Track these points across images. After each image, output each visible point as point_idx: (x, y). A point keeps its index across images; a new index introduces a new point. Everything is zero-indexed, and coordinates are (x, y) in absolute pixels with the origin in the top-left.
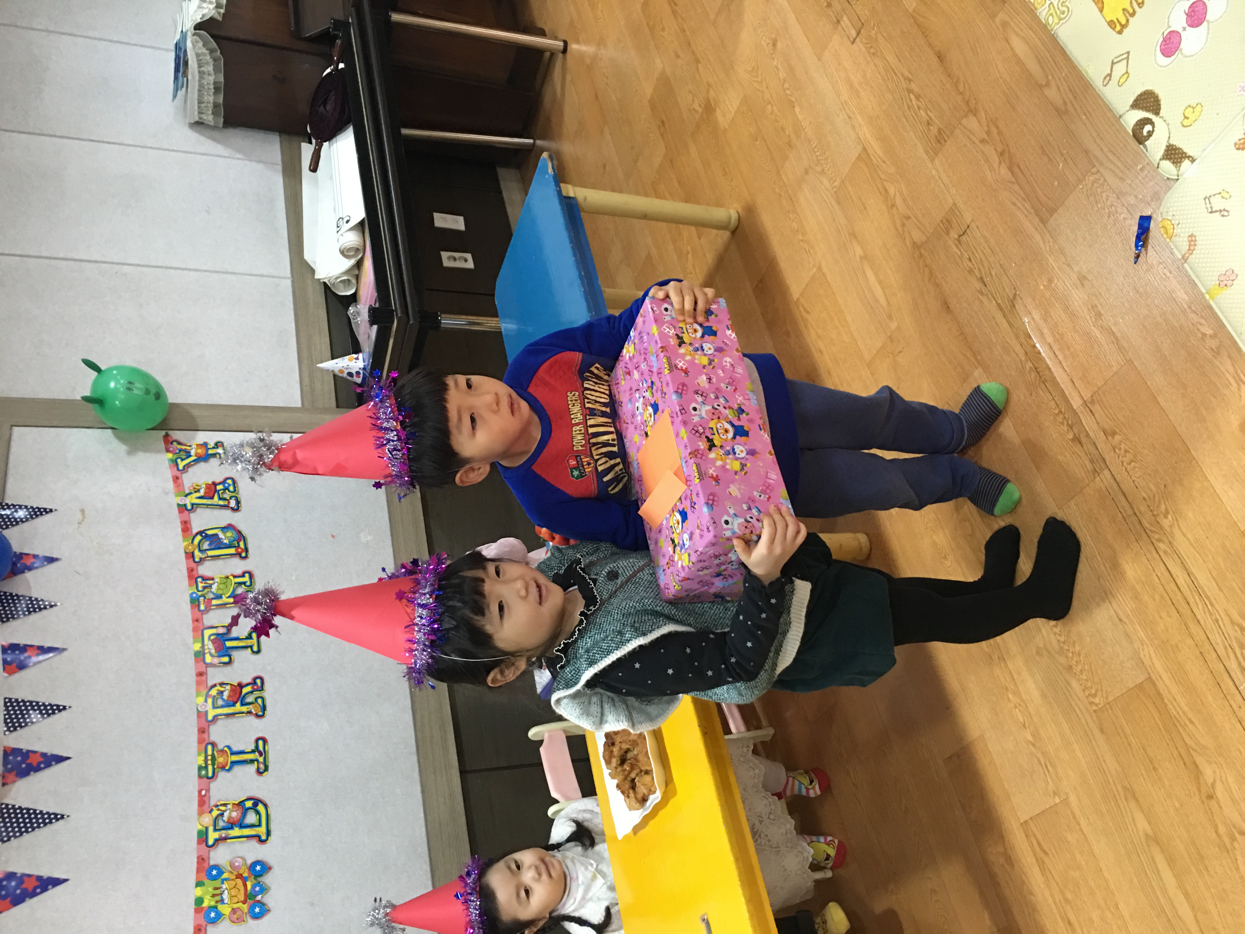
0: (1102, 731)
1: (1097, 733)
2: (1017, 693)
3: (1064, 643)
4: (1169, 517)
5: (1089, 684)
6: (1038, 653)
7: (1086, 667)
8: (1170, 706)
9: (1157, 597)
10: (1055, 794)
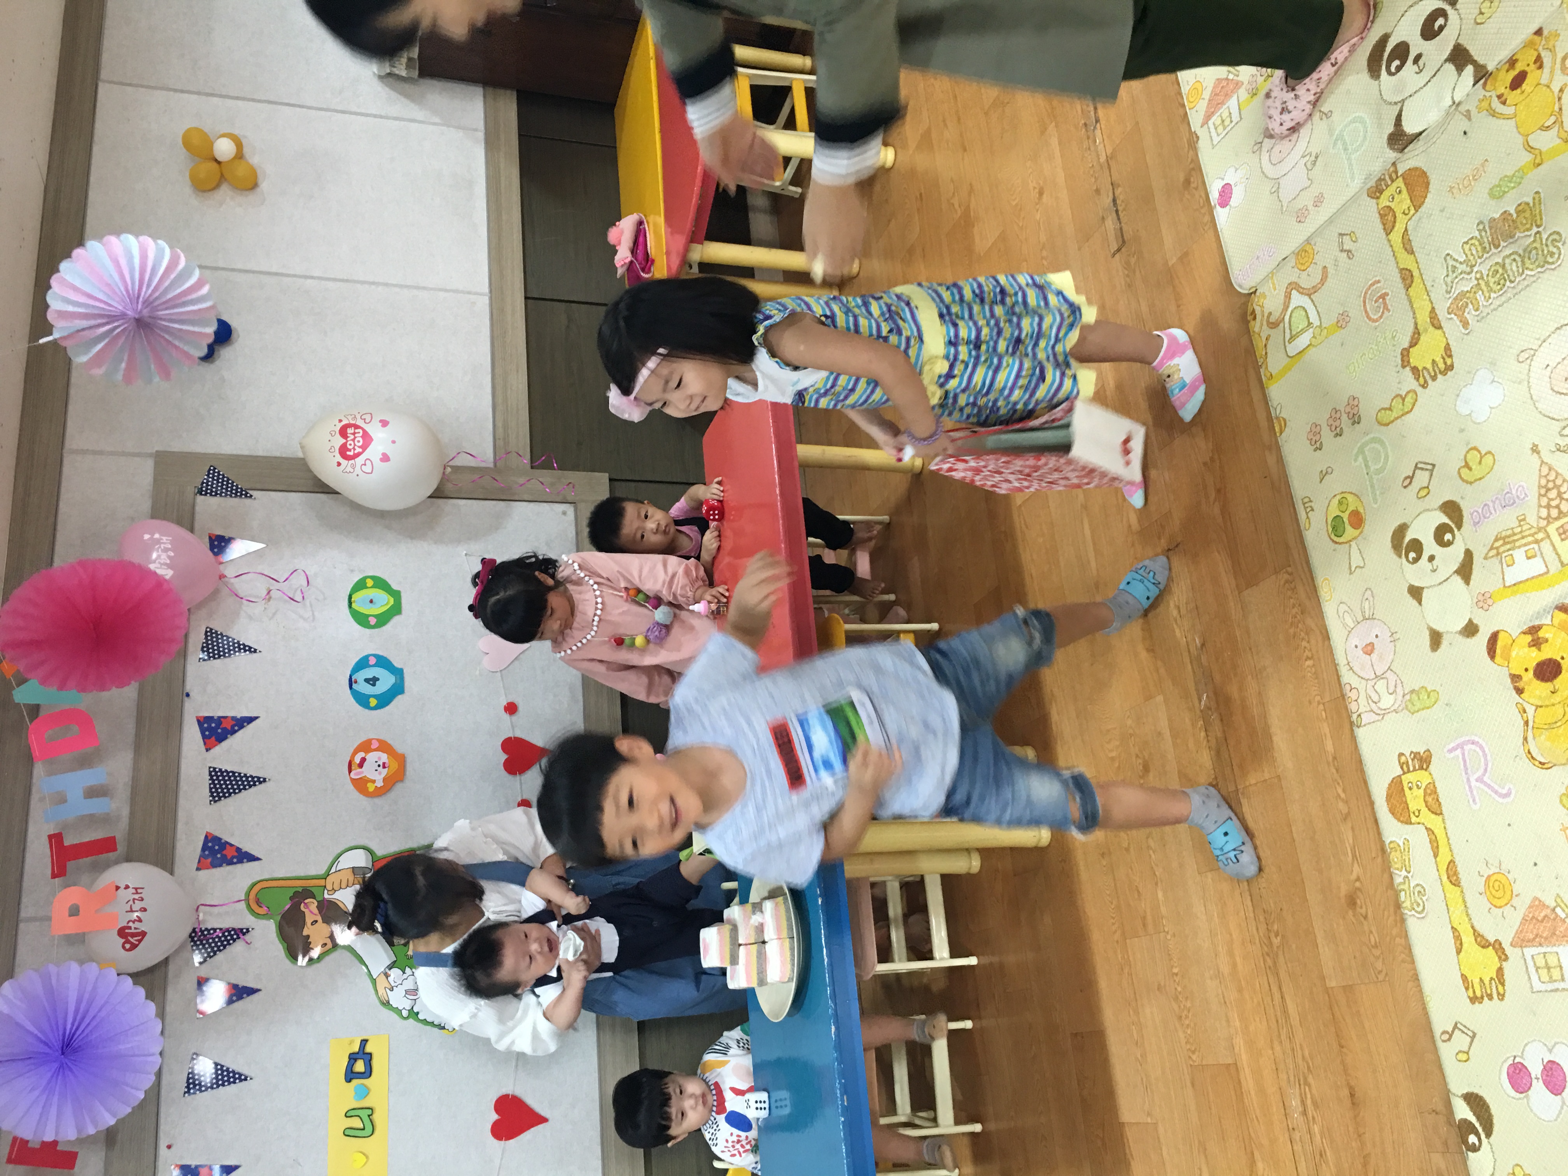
0: (1193, 1085)
1: (1189, 1084)
2: (1137, 1013)
3: (1180, 993)
4: (1279, 938)
5: (1191, 1040)
6: (1158, 989)
7: (1192, 1025)
8: (1245, 1096)
9: (1255, 1001)
10: (1149, 1114)
